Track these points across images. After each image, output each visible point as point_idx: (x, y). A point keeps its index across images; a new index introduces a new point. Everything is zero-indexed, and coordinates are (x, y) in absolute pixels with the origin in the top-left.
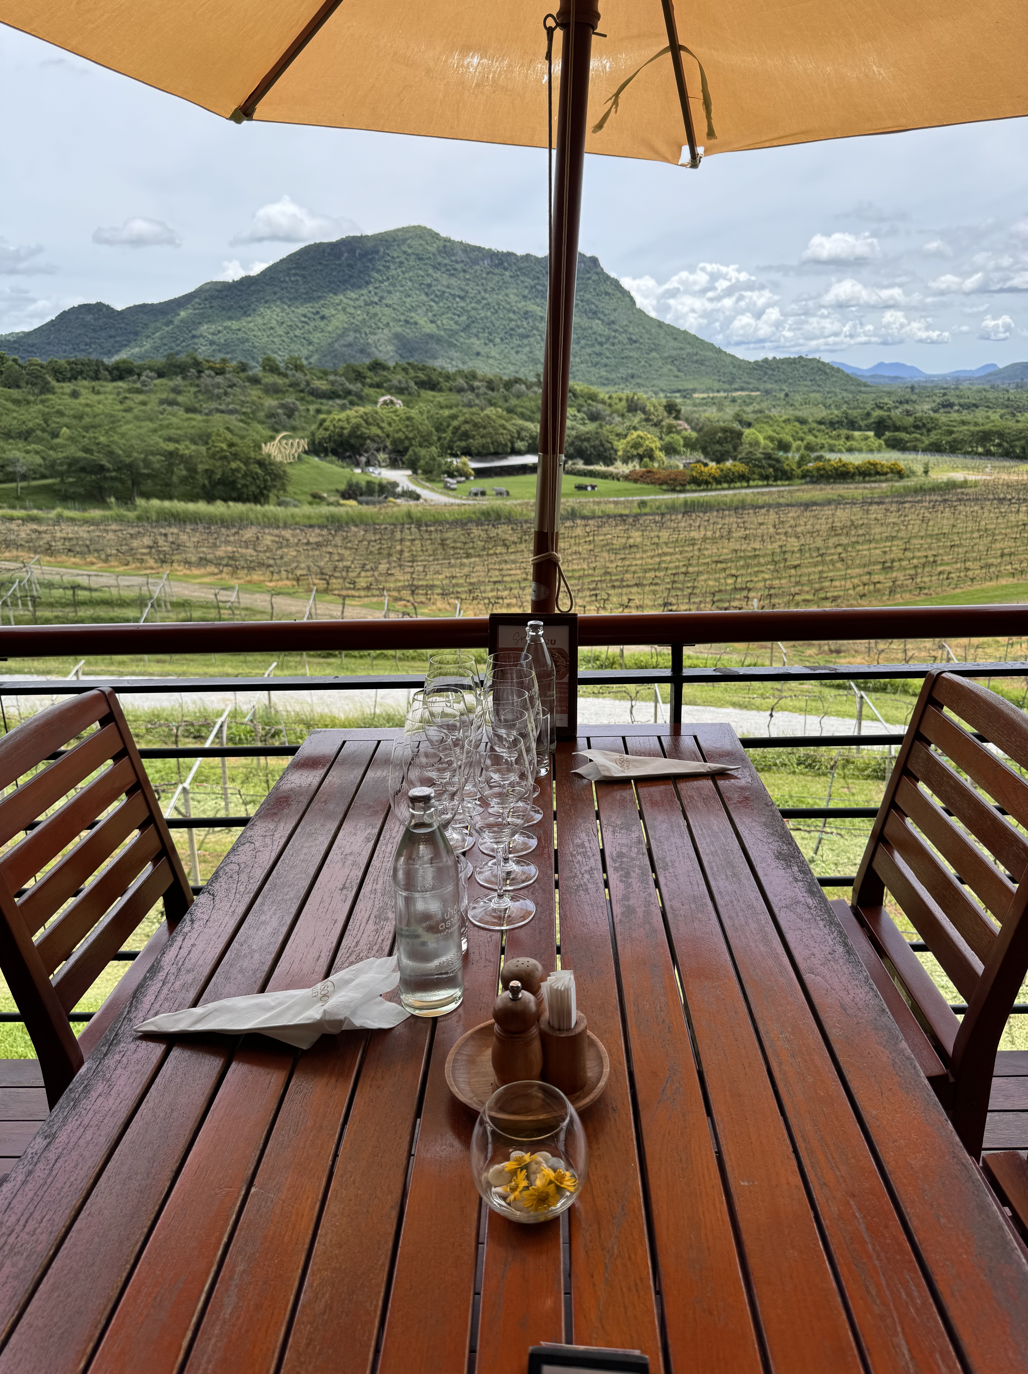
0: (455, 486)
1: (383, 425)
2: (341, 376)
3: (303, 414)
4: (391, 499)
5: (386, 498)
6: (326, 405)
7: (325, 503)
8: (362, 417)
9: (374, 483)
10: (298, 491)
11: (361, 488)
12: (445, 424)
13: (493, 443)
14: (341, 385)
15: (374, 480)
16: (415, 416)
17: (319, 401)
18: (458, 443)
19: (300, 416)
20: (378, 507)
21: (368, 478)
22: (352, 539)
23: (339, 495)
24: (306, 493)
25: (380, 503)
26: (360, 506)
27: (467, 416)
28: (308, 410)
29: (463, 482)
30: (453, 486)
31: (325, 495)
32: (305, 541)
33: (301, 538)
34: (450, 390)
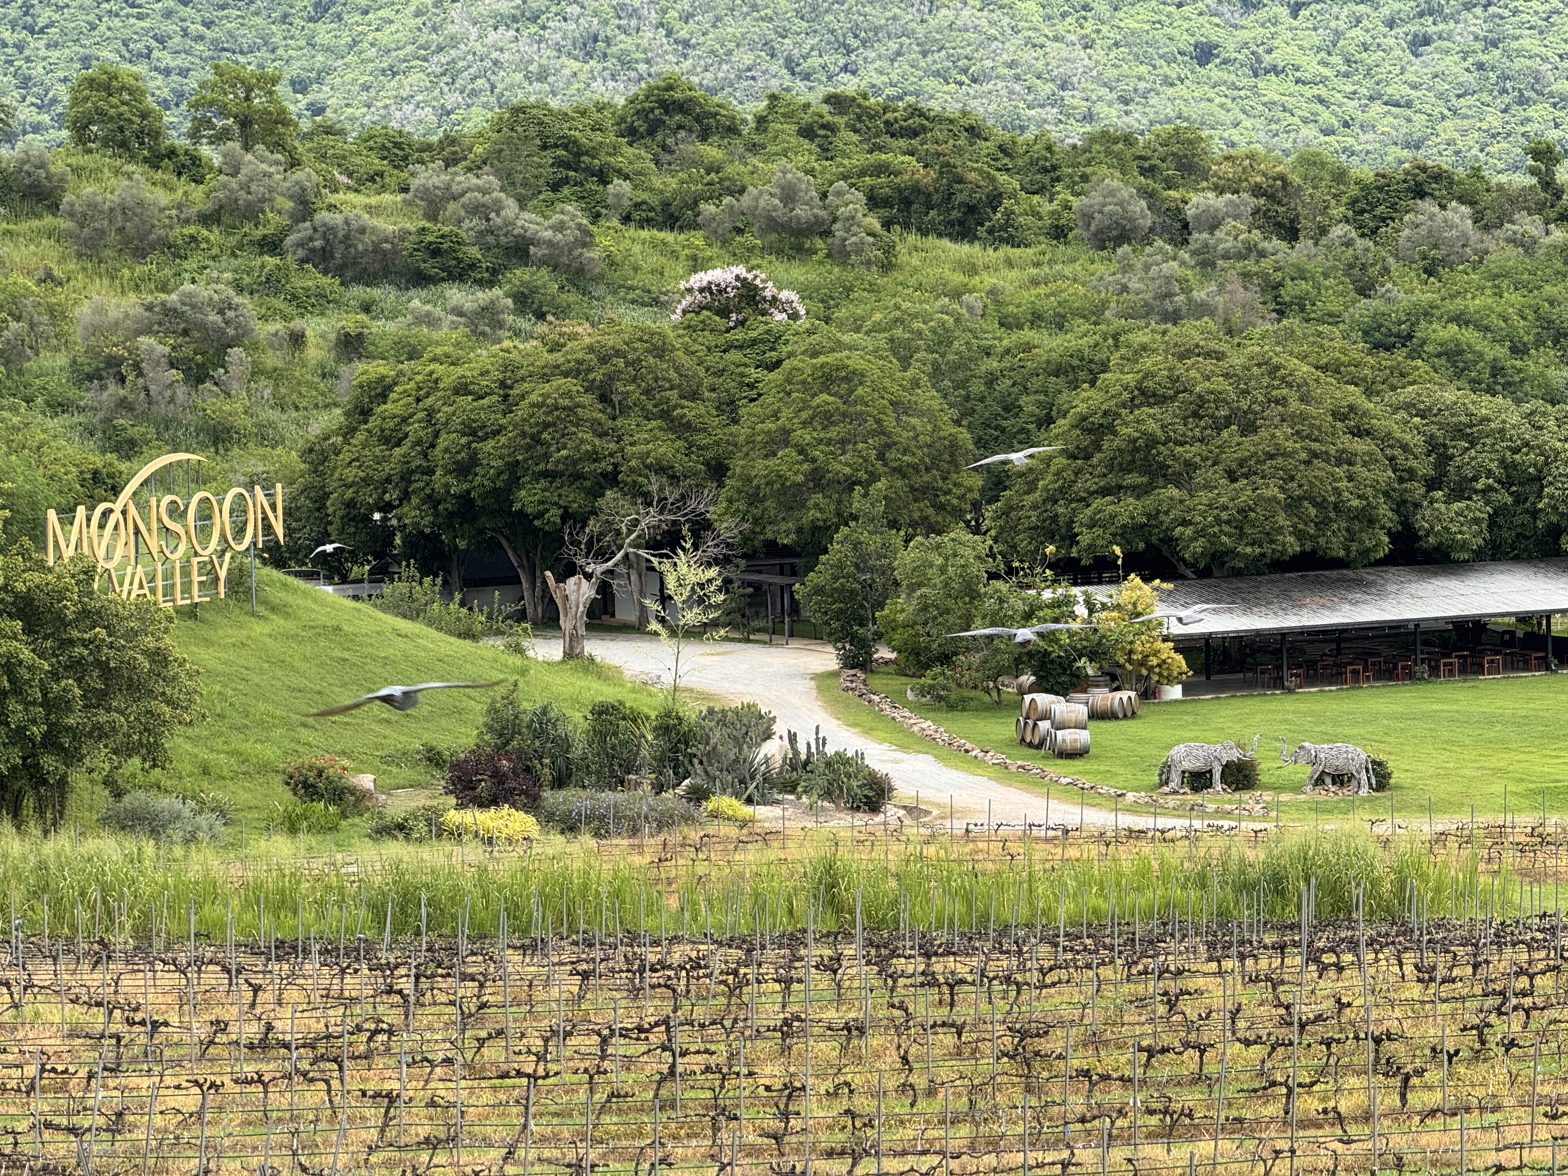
0: (1082, 737)
1: (691, 411)
2: (475, 168)
3: (272, 360)
4: (725, 803)
5: (698, 795)
6: (393, 315)
7: (364, 823)
8: (577, 371)
9: (635, 718)
10: (221, 761)
11: (565, 744)
12: (1029, 404)
13: (1293, 505)
14: (477, 210)
15: (631, 701)
16: (871, 367)
17: (358, 291)
18: (1103, 505)
19: (257, 372)
20: (652, 843)
21: (607, 694)
22: (511, 1018)
23: (440, 779)
24: (265, 768)
25: (664, 822)
26: (557, 842)
27: (1147, 363)
28: (297, 339)
29: (1128, 714)
30: (1067, 737)
31: (366, 781)
32: (253, 1031)
33: (230, 1013)
34: (1059, 233)
